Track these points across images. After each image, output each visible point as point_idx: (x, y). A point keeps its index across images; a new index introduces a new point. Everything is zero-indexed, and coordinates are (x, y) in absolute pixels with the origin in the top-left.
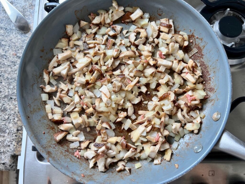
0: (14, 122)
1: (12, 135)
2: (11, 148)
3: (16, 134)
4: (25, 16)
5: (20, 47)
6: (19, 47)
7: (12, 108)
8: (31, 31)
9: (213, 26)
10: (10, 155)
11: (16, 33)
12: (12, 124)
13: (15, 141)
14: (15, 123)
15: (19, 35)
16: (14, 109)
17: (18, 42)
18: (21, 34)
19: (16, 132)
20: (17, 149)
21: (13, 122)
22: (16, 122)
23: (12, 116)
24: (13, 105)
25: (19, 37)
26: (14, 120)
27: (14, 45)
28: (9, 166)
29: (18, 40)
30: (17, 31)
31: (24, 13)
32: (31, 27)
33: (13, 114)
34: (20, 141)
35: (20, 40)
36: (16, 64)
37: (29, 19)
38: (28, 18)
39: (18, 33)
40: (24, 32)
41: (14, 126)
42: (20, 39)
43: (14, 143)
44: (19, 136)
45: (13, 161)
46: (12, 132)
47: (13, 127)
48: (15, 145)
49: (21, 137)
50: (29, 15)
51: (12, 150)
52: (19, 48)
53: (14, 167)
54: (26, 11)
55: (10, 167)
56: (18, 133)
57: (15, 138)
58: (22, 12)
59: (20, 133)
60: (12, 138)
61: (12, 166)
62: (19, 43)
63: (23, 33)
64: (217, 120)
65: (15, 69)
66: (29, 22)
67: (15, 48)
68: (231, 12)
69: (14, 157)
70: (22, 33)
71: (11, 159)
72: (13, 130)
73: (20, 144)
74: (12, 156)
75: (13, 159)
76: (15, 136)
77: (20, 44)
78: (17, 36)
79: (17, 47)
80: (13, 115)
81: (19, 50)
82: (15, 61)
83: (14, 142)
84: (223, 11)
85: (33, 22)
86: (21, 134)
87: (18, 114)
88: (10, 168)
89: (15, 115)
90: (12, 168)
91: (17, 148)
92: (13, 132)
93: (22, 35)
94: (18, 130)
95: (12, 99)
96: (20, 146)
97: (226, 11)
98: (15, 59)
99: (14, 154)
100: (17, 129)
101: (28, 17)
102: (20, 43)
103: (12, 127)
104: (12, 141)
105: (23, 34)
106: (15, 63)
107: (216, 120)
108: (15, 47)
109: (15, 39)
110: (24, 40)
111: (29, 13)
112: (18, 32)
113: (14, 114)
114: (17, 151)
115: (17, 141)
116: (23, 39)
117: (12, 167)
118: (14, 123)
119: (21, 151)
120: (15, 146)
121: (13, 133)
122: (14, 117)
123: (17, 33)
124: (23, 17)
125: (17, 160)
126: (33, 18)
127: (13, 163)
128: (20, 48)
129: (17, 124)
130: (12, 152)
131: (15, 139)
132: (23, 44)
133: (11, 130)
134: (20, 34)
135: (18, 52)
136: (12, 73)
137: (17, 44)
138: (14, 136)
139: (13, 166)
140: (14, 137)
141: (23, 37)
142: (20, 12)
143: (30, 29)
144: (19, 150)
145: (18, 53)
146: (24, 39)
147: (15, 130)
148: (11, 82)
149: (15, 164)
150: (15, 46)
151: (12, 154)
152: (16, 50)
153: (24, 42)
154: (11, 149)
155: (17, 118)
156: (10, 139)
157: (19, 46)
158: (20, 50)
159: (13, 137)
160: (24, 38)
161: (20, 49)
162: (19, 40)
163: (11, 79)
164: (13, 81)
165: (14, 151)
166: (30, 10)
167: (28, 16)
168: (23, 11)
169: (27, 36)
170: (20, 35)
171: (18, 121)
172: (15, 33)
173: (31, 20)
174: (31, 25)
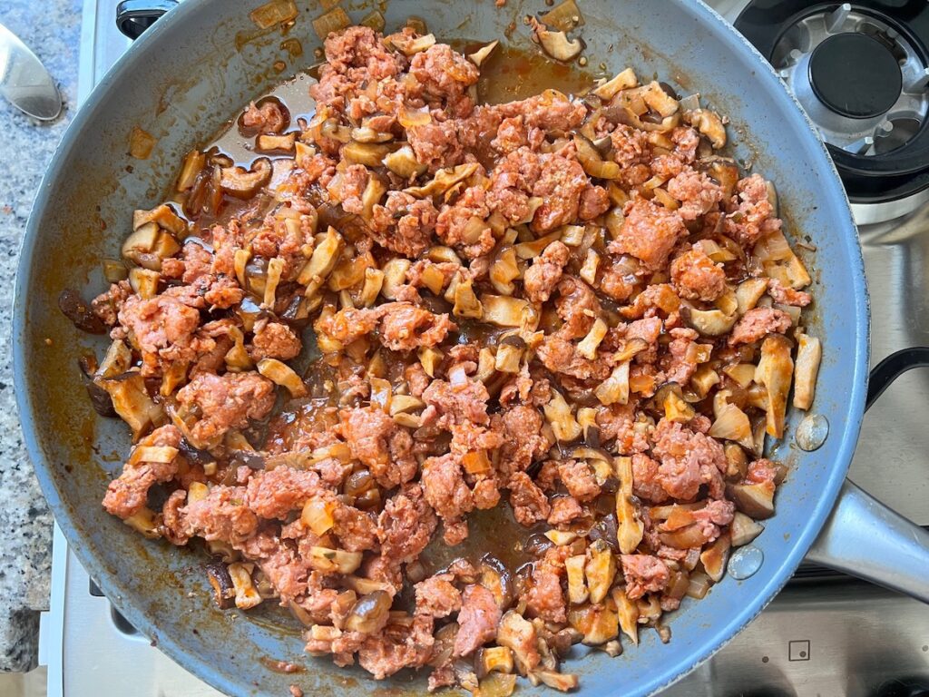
0: (19, 478)
1: (13, 531)
2: (10, 583)
3: (26, 529)
4: (44, 57)
5: (26, 180)
6: (23, 181)
7: (7, 426)
8: (68, 113)
9: (789, 73)
10: (8, 611)
11: (11, 124)
12: (10, 488)
13: (24, 554)
14: (22, 484)
15: (21, 132)
16: (13, 429)
17: (18, 161)
18: (29, 127)
19: (27, 520)
20: (33, 586)
21: (11, 483)
22: (24, 480)
23: (8, 458)
24: (9, 414)
25: (23, 139)
26: (18, 474)
27: (6, 173)
28: (7, 656)
29: (17, 152)
30: (11, 116)
31: (41, 44)
32: (69, 99)
33: (10, 447)
34: (46, 554)
35: (25, 154)
36: (13, 248)
37: (61, 67)
38: (55, 65)
39: (17, 125)
40: (41, 121)
41: (16, 496)
42: (24, 148)
43: (20, 562)
44: (40, 536)
45: (19, 633)
46: (12, 519)
47: (14, 500)
48: (26, 569)
49: (49, 539)
50: (60, 50)
51: (16, 591)
52: (23, 184)
53: (26, 658)
54: (46, 37)
55: (10, 658)
56: (35, 523)
57: (25, 543)
58: (31, 41)
59: (44, 525)
60: (12, 544)
61: (18, 651)
62: (22, 162)
63: (38, 123)
64: (817, 446)
65: (13, 270)
66: (59, 78)
67: (9, 184)
68: (858, 18)
69: (23, 618)
70: (35, 125)
71: (12, 628)
72: (14, 513)
73: (46, 566)
74: (15, 615)
75: (21, 627)
76: (24, 535)
77: (26, 168)
78: (13, 138)
79: (14, 180)
80: (11, 454)
81: (22, 193)
82: (11, 238)
83: (19, 558)
84: (822, 15)
85: (76, 80)
86: (46, 528)
88: (10, 663)
89: (19, 453)
90: (19, 662)
91: (35, 583)
92: (16, 520)
93: (33, 133)
94: (33, 513)
95: (5, 390)
96: (45, 576)
97: (837, 16)
98: (9, 228)
99: (21, 606)
100: (31, 507)
101: (56, 61)
102: (29, 163)
103: (9, 499)
104: (14, 555)
105: (38, 129)
106: (9, 246)
107: (811, 447)
108: (9, 182)
109: (7, 149)
110: (44, 152)
111: (59, 43)
112: (17, 119)
113: (14, 449)
114: (36, 595)
115: (31, 557)
116: (38, 149)
117: (17, 659)
118: (15, 484)
119: (50, 595)
120: (25, 575)
121: (14, 523)
122: (14, 460)
123: (14, 127)
124: (34, 60)
125: (37, 626)
126: (77, 61)
127: (22, 641)
128: (26, 183)
129: (30, 489)
130: (13, 598)
131: (26, 546)
132: (39, 168)
133: (8, 511)
134: (26, 130)
135: (20, 201)
137: (15, 170)
138: (21, 535)
139: (21, 652)
140: (18, 541)
141: (39, 142)
142: (24, 40)
143: (66, 105)
144: (40, 590)
145: (21, 204)
146: (42, 148)
147: (23, 512)
149: (28, 646)
150: (9, 177)
151: (17, 607)
152: (10, 193)
153: (43, 159)
154: (9, 589)
155: (29, 463)
156: (5, 550)
157: (23, 175)
158: (26, 191)
159: (13, 539)
160: (44, 142)
161: (29, 189)
162: (22, 153)
164: (5, 318)
165: (23, 596)
166: (62, 33)
167: (54, 55)
168: (34, 36)
169: (54, 137)
170: (27, 133)
171: (31, 474)
172: (7, 125)
173: (67, 70)
174: (66, 91)
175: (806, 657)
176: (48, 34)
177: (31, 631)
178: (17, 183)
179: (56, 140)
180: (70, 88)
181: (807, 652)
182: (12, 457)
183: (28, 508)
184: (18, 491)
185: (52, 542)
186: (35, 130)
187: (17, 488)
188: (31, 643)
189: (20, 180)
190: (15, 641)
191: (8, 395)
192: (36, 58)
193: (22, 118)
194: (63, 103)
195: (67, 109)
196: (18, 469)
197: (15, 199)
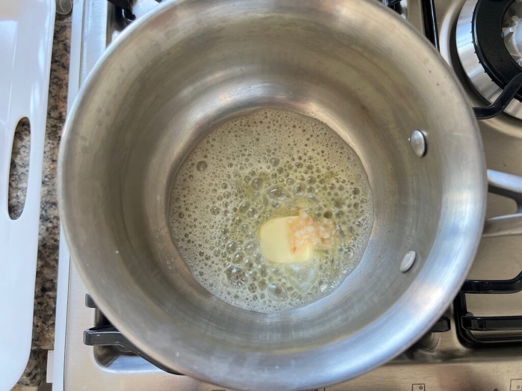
3: (39, 300)
13: (38, 315)
19: (40, 294)
20: (43, 335)
28: (27, 377)
32: (66, 39)
34: (51, 315)
44: (48, 305)
45: (34, 363)
48: (39, 324)
49: (53, 306)
53: (38, 377)
55: (29, 378)
56: (45, 296)
57: (39, 308)
59: (50, 298)
61: (34, 374)
69: (37, 353)
71: (31, 360)
73: (51, 322)
74: (33, 352)
75: (36, 359)
76: (39, 303)
85: (70, 28)
86: (52, 300)
87: (43, 251)
88: (29, 381)
90: (34, 380)
91: (45, 333)
94: (43, 290)
96: (51, 328)
99: (36, 347)
100: (42, 286)
114: (45, 340)
115: (42, 317)
117: (33, 379)
119: (54, 340)
120: (39, 328)
125: (45, 358)
127: (36, 367)
129: (42, 275)
131: (39, 310)
136: (24, 152)
138: (36, 303)
139: (36, 374)
144: (48, 337)
147: (37, 289)
148: (22, 173)
149: (39, 370)
155: (41, 260)
163: (22, 167)
165: (38, 340)
171: (42, 266)
174: (64, 34)
177: (41, 361)
179: (58, 63)
180: (66, 33)
183: (40, 288)
185: (55, 308)
188: (41, 368)
190: (32, 368)
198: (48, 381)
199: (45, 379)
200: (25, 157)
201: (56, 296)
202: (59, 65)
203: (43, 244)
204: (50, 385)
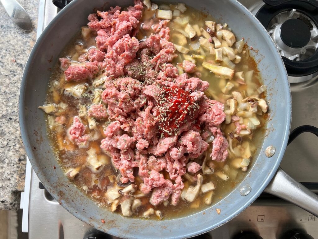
0: (15, 149)
1: (13, 166)
2: (12, 182)
3: (17, 165)
4: (27, 10)
5: (20, 51)
7: (12, 132)
8: (35, 29)
9: (274, 31)
10: (11, 191)
11: (16, 32)
12: (13, 152)
13: (17, 173)
14: (17, 151)
15: (19, 35)
16: (14, 133)
17: (18, 45)
18: (21, 33)
19: (18, 162)
20: (19, 183)
21: (13, 150)
22: (17, 150)
23: (13, 142)
24: (13, 128)
25: (19, 37)
26: (15, 147)
27: (13, 48)
28: (10, 205)
29: (17, 41)
30: (16, 29)
31: (26, 5)
32: (35, 24)
33: (13, 139)
34: (24, 174)
35: (20, 42)
36: (15, 73)
37: (33, 13)
38: (31, 13)
39: (18, 32)
41: (15, 155)
42: (20, 40)
43: (15, 176)
44: (22, 168)
45: (14, 198)
46: (13, 162)
47: (14, 156)
48: (17, 178)
49: (25, 169)
50: (33, 7)
51: (14, 184)
52: (19, 52)
53: (16, 206)
54: (28, 3)
55: (11, 206)
56: (21, 163)
57: (17, 169)
58: (23, 4)
59: (23, 164)
60: (13, 170)
61: (14, 204)
62: (19, 45)
63: (25, 32)
64: (271, 156)
65: (15, 81)
66: (32, 17)
68: (298, 13)
69: (15, 193)
70: (23, 33)
71: (12, 196)
72: (14, 160)
73: (23, 177)
74: (13, 192)
75: (15, 196)
76: (17, 167)
77: (20, 47)
78: (16, 37)
79: (16, 51)
80: (13, 141)
81: (19, 55)
82: (15, 70)
83: (15, 174)
84: (287, 12)
85: (37, 18)
86: (24, 165)
87: (20, 140)
88: (11, 207)
89: (16, 141)
90: (14, 207)
91: (20, 182)
92: (14, 162)
93: (23, 35)
94: (20, 160)
95: (12, 120)
96: (23, 180)
97: (291, 12)
98: (15, 67)
99: (15, 190)
100: (19, 158)
101: (31, 11)
102: (21, 45)
103: (12, 155)
104: (13, 173)
105: (24, 34)
106: (14, 73)
107: (269, 156)
109: (14, 40)
110: (26, 42)
111: (32, 5)
112: (17, 30)
113: (14, 139)
114: (20, 186)
115: (19, 174)
116: (24, 41)
117: (13, 206)
118: (14, 151)
119: (24, 187)
120: (17, 180)
121: (14, 163)
122: (14, 143)
123: (16, 33)
124: (24, 11)
125: (20, 196)
126: (38, 12)
127: (15, 200)
129: (19, 152)
130: (13, 187)
131: (17, 170)
132: (25, 47)
133: (12, 159)
134: (20, 34)
135: (18, 58)
136: (11, 86)
137: (17, 47)
138: (16, 167)
139: (15, 204)
140: (15, 169)
141: (25, 38)
142: (20, 3)
143: (34, 27)
144: (22, 185)
145: (18, 59)
147: (17, 160)
148: (10, 98)
149: (17, 202)
150: (15, 50)
151: (14, 190)
152: (15, 55)
153: (26, 44)
154: (12, 184)
155: (19, 144)
156: (10, 172)
157: (19, 49)
158: (20, 55)
159: (13, 168)
160: (26, 39)
161: (21, 54)
162: (19, 42)
163: (10, 94)
164: (12, 96)
165: (16, 186)
166: (33, 2)
167: (31, 9)
168: (24, 2)
170: (21, 35)
171: (20, 148)
172: (14, 32)
173: (35, 15)
175: (263, 220)
176: (29, 2)
177: (18, 197)
178: (17, 52)
179: (30, 38)
180: (35, 21)
181: (263, 219)
182: (14, 142)
183: (18, 159)
184: (15, 153)
185: (25, 170)
186: (23, 34)
187: (15, 152)
188: (18, 201)
189: (18, 51)
190: (13, 200)
191: (12, 122)
192: (24, 10)
193: (19, 30)
194: (33, 26)
195: (34, 28)
196: (15, 146)
197: (17, 57)
198: (21, 208)
199: (19, 207)
200: (11, 89)
201: (26, 164)
202: (31, 39)
203: (20, 136)
204: (22, 209)
